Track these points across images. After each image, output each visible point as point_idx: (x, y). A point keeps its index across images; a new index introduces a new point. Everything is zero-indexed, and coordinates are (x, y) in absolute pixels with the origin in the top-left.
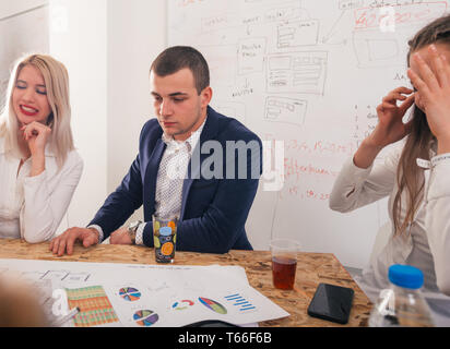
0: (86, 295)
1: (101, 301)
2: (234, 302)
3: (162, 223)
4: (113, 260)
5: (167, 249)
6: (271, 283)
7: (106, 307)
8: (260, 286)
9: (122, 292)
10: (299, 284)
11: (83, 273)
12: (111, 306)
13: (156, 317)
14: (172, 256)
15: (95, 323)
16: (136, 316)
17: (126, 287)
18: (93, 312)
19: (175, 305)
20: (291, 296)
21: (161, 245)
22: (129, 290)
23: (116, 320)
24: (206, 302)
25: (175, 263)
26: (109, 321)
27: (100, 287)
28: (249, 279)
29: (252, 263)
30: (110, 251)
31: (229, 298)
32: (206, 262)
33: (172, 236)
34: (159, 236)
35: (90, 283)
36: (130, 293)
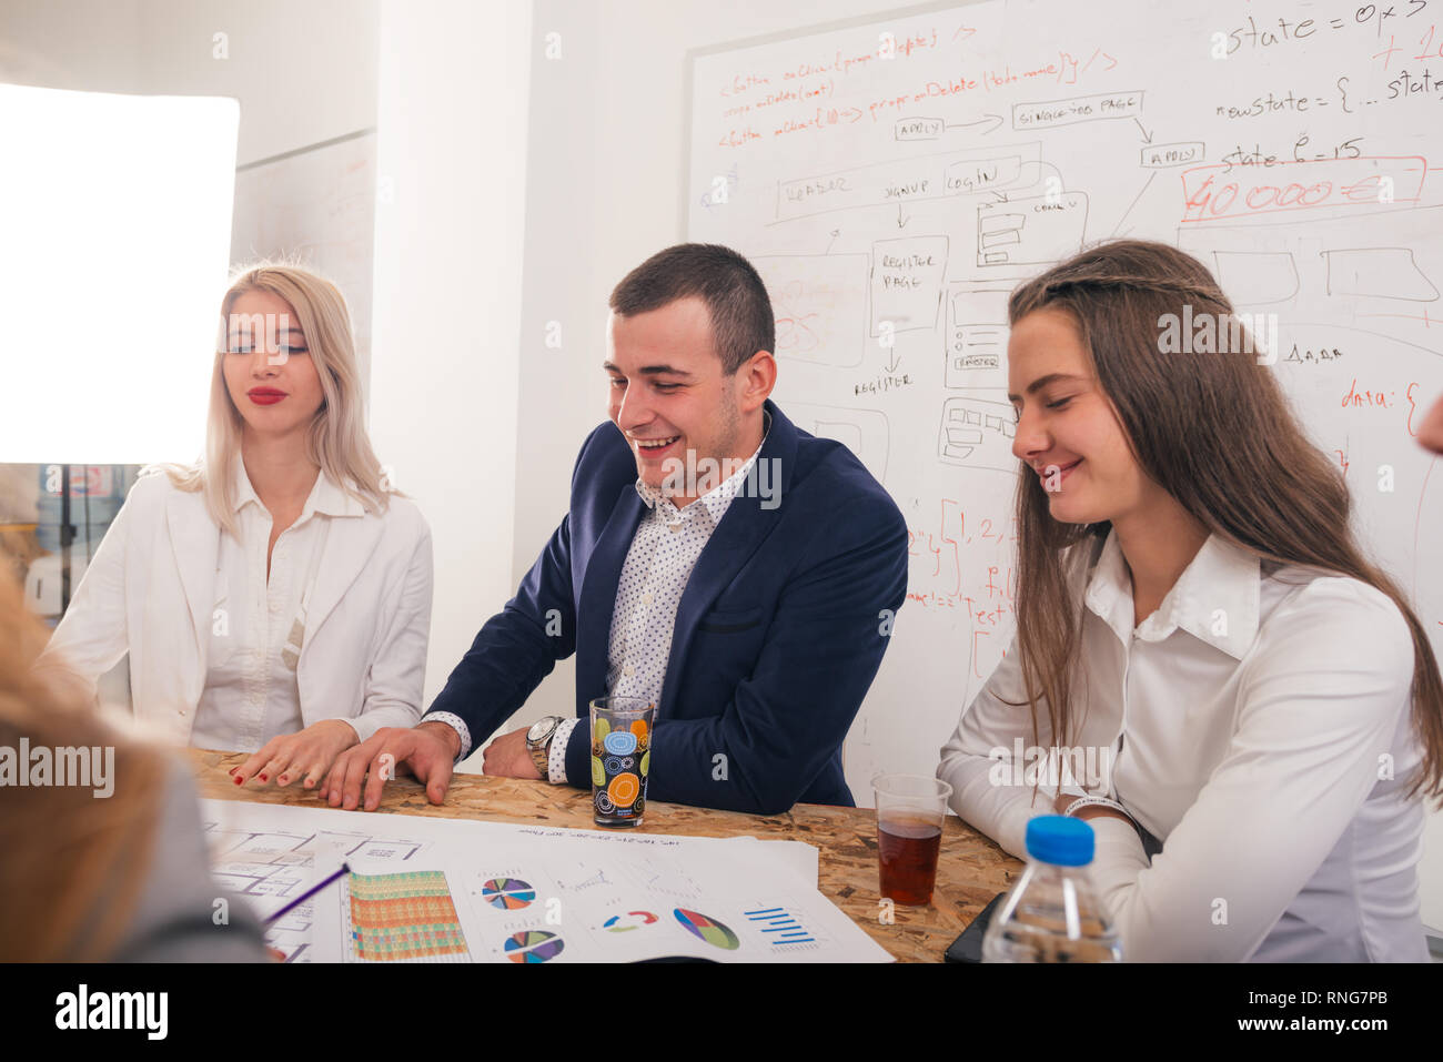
0: (401, 890)
1: (432, 907)
2: (766, 924)
3: (615, 724)
4: (486, 813)
5: (624, 790)
6: (876, 887)
7: (444, 919)
8: (847, 893)
9: (490, 888)
10: (947, 893)
11: (407, 842)
12: (455, 919)
13: (558, 946)
14: (637, 810)
15: (408, 953)
16: (512, 944)
17: (501, 875)
18: (409, 930)
19: (611, 922)
20: (918, 918)
21: (609, 778)
22: (509, 884)
23: (459, 949)
24: (690, 920)
25: (643, 829)
26: (445, 950)
27: (439, 874)
28: (821, 876)
29: (843, 838)
30: (483, 791)
31: (755, 916)
32: (720, 831)
33: (638, 756)
34: (605, 756)
35: (416, 864)
36: (511, 892)
